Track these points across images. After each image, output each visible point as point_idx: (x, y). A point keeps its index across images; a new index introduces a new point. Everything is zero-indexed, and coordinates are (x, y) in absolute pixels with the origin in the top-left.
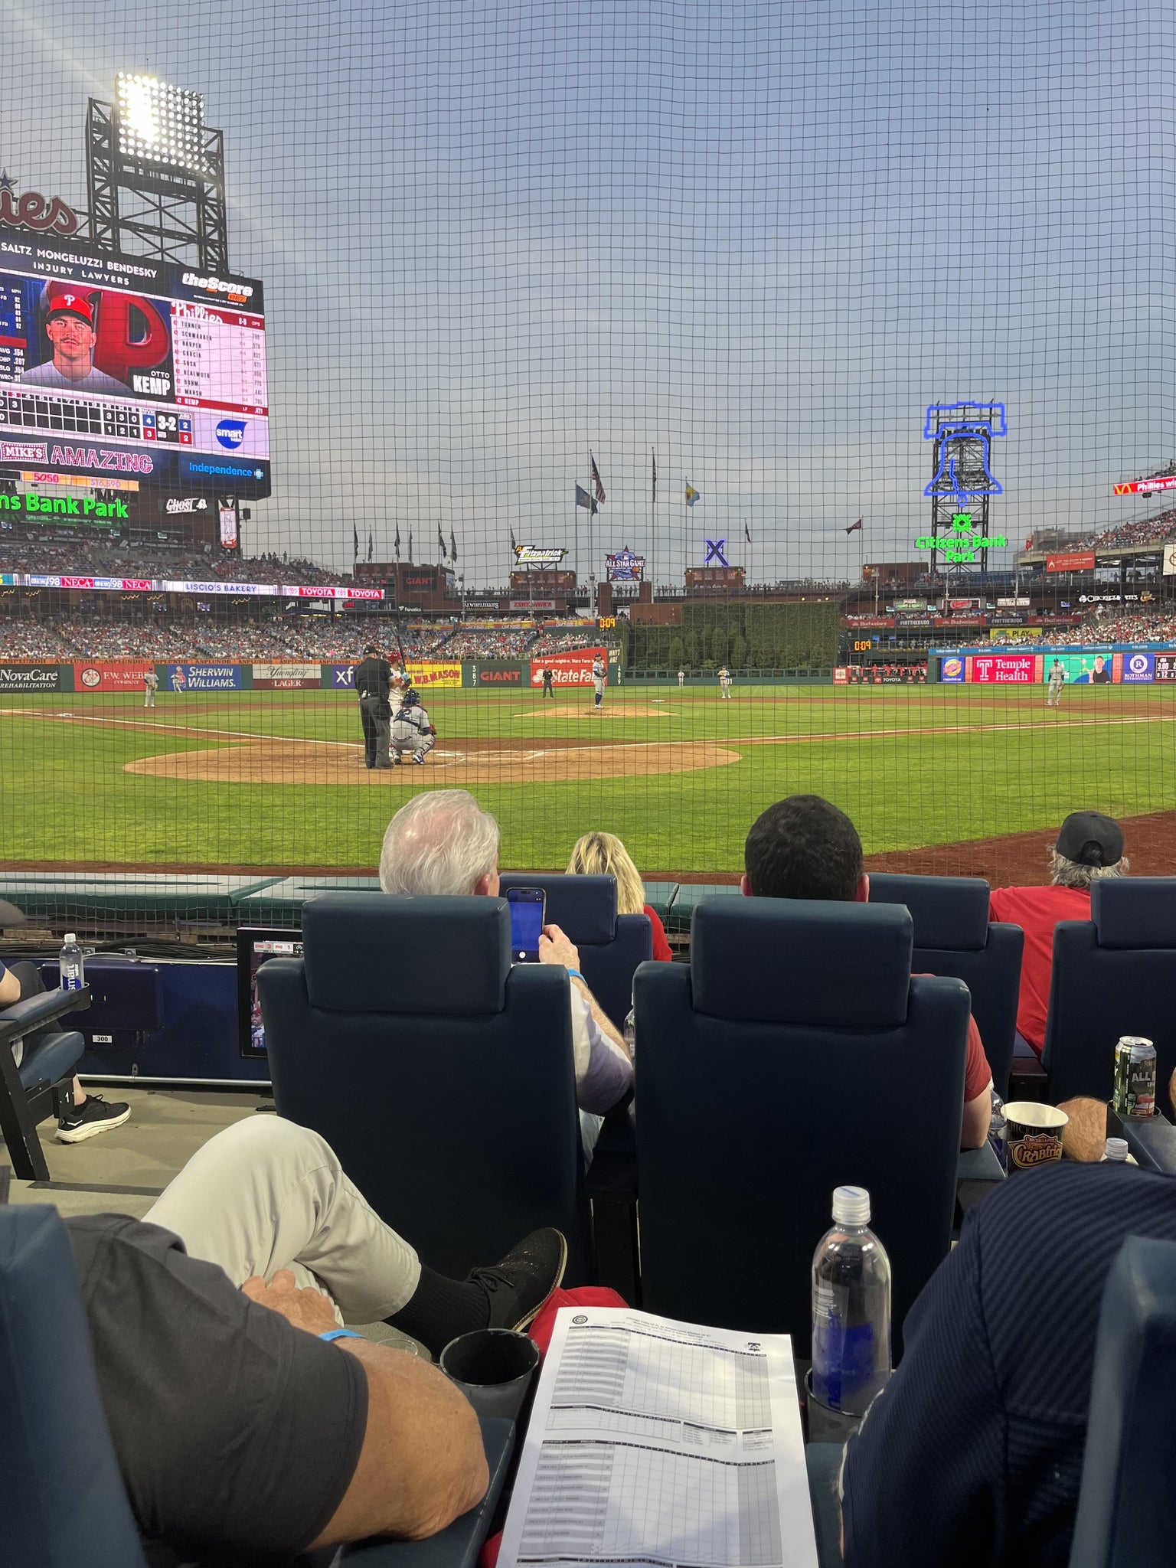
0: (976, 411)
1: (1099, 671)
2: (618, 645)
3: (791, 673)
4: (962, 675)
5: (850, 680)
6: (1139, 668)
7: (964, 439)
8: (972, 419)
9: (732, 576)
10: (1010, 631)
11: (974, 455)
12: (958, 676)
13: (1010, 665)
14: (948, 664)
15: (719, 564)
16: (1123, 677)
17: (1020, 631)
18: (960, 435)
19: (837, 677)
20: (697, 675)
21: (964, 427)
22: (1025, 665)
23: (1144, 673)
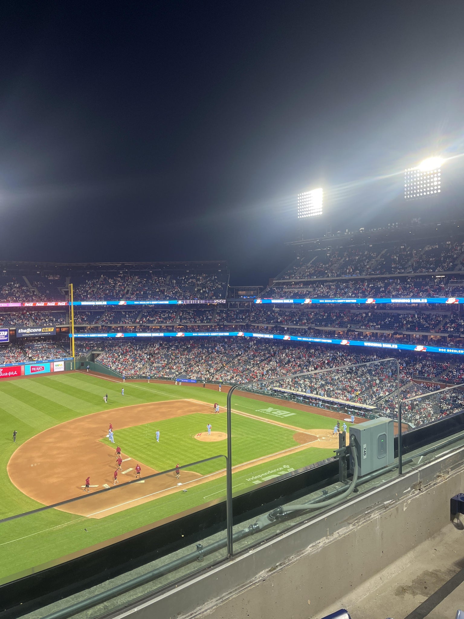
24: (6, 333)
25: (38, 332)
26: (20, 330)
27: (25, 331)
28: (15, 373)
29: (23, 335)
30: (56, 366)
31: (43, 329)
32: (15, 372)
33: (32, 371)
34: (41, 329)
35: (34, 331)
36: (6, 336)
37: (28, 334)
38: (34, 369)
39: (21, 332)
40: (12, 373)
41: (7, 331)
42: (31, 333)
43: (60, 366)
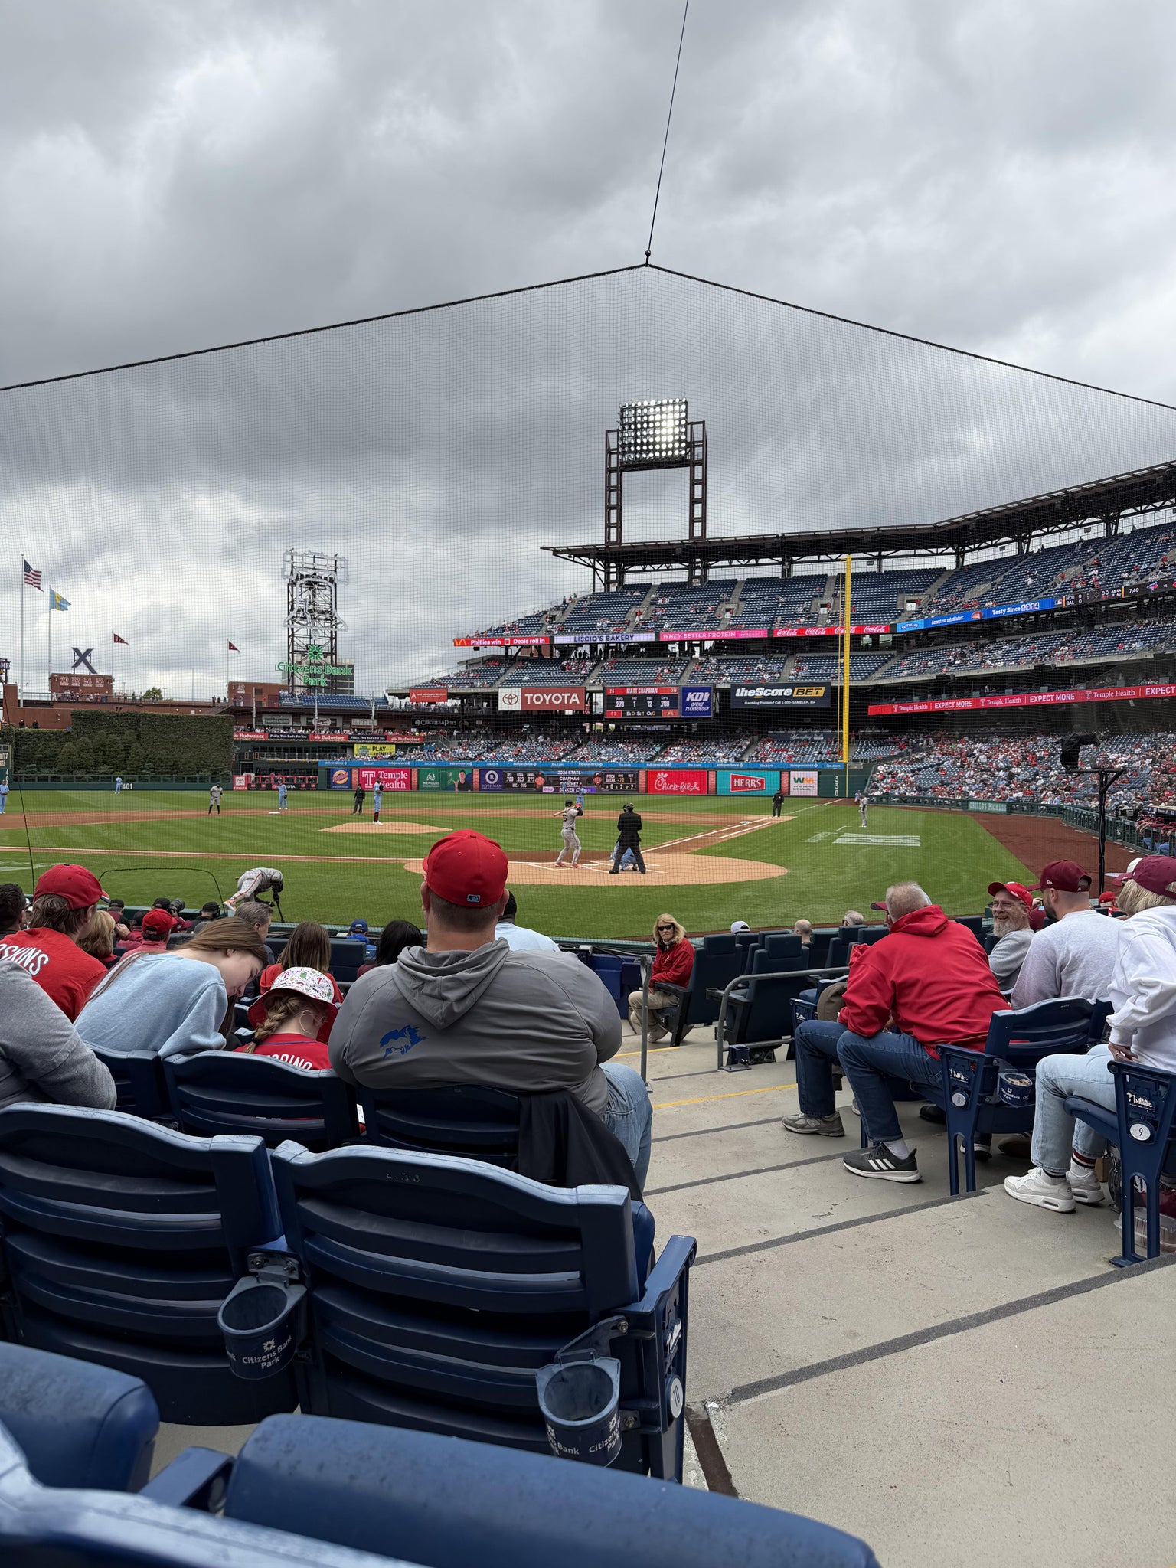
0: (324, 562)
1: (462, 782)
2: (6, 748)
3: (192, 780)
4: (349, 783)
5: (249, 786)
6: (492, 780)
7: (316, 583)
8: (320, 567)
9: (100, 684)
10: (370, 747)
11: (323, 597)
12: (345, 784)
13: (391, 775)
14: (336, 774)
15: (86, 672)
16: (480, 787)
17: (379, 746)
18: (311, 579)
19: (237, 784)
20: (95, 779)
21: (315, 574)
22: (403, 775)
23: (496, 784)
24: (707, 695)
25: (783, 698)
26: (738, 690)
27: (751, 693)
28: (695, 787)
29: (746, 703)
30: (796, 782)
31: (796, 689)
32: (695, 784)
33: (734, 788)
34: (791, 690)
35: (773, 694)
36: (706, 704)
37: (758, 700)
38: (739, 782)
39: (742, 695)
40: (688, 787)
41: (710, 692)
42: (764, 698)
43: (806, 783)
